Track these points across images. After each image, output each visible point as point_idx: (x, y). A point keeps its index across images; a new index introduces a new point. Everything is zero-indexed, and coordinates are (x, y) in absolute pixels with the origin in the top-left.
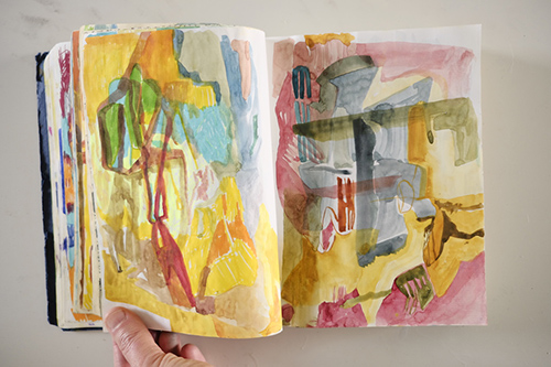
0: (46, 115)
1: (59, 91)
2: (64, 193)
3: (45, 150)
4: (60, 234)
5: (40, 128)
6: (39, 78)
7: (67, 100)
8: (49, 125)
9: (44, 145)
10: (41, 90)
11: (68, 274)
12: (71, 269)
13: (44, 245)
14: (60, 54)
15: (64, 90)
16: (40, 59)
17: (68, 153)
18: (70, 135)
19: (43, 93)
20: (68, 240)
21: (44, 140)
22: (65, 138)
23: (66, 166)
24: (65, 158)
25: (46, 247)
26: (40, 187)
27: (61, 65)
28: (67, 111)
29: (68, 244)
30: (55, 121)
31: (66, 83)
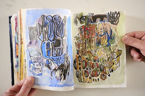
0: (11, 32)
2: (16, 53)
4: (15, 63)
5: (10, 35)
6: (10, 22)
7: (17, 29)
8: (12, 35)
9: (11, 40)
10: (10, 26)
11: (17, 74)
12: (18, 73)
13: (11, 66)
14: (15, 17)
15: (16, 26)
16: (10, 18)
17: (17, 42)
19: (11, 26)
22: (16, 38)
23: (17, 46)
24: (16, 44)
26: (10, 51)
27: (15, 20)
28: (17, 31)
29: (17, 66)
30: (14, 34)
31: (17, 24)
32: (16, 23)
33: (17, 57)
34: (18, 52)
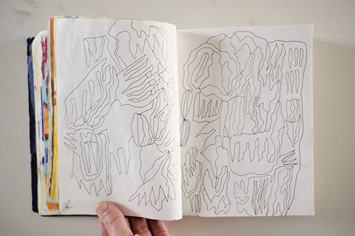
0: (33, 77)
1: (41, 62)
2: (43, 128)
3: (32, 100)
4: (40, 154)
5: (29, 85)
6: (29, 53)
7: (46, 68)
8: (35, 84)
9: (32, 96)
10: (30, 61)
11: (44, 180)
12: (46, 176)
13: (30, 161)
14: (42, 39)
15: (44, 62)
16: (30, 41)
17: (46, 102)
18: (47, 90)
19: (31, 63)
20: (45, 158)
21: (31, 94)
22: (44, 92)
23: (45, 110)
24: (45, 105)
25: (32, 163)
26: (28, 123)
28: (46, 75)
29: (45, 161)
30: (39, 81)
31: (46, 57)
32: (45, 54)
33: (46, 137)
34: (48, 126)
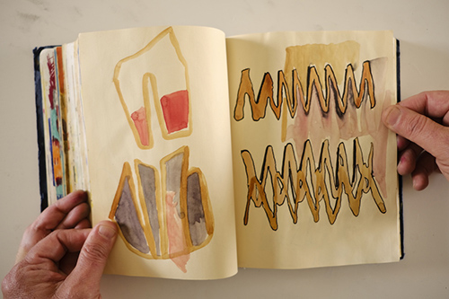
32: (52, 79)
33: (58, 181)
34: (59, 168)
